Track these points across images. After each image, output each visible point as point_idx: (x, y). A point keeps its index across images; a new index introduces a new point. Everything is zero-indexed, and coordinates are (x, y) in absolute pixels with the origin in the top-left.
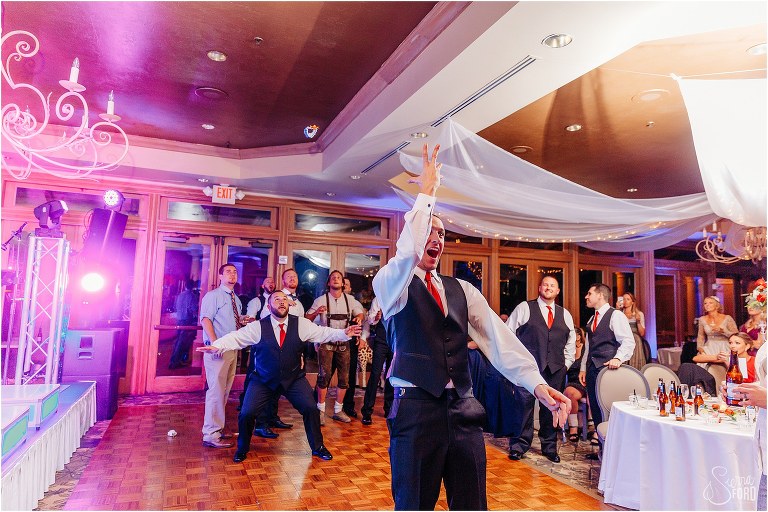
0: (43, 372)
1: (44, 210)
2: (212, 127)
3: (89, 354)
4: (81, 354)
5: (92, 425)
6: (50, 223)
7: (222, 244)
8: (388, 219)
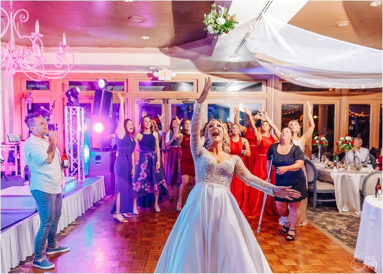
0: (77, 172)
1: (69, 93)
2: (148, 38)
3: (100, 163)
4: (96, 163)
5: (103, 197)
6: (72, 99)
7: (168, 103)
8: (267, 80)
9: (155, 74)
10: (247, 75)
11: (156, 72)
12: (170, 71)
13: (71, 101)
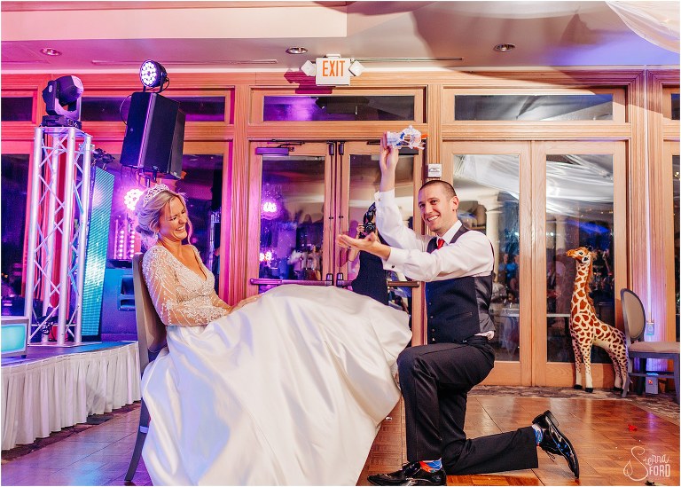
4: (123, 302)
6: (59, 108)
7: (341, 154)
8: (625, 88)
9: (307, 69)
10: (567, 73)
11: (308, 62)
12: (347, 60)
13: (54, 113)
